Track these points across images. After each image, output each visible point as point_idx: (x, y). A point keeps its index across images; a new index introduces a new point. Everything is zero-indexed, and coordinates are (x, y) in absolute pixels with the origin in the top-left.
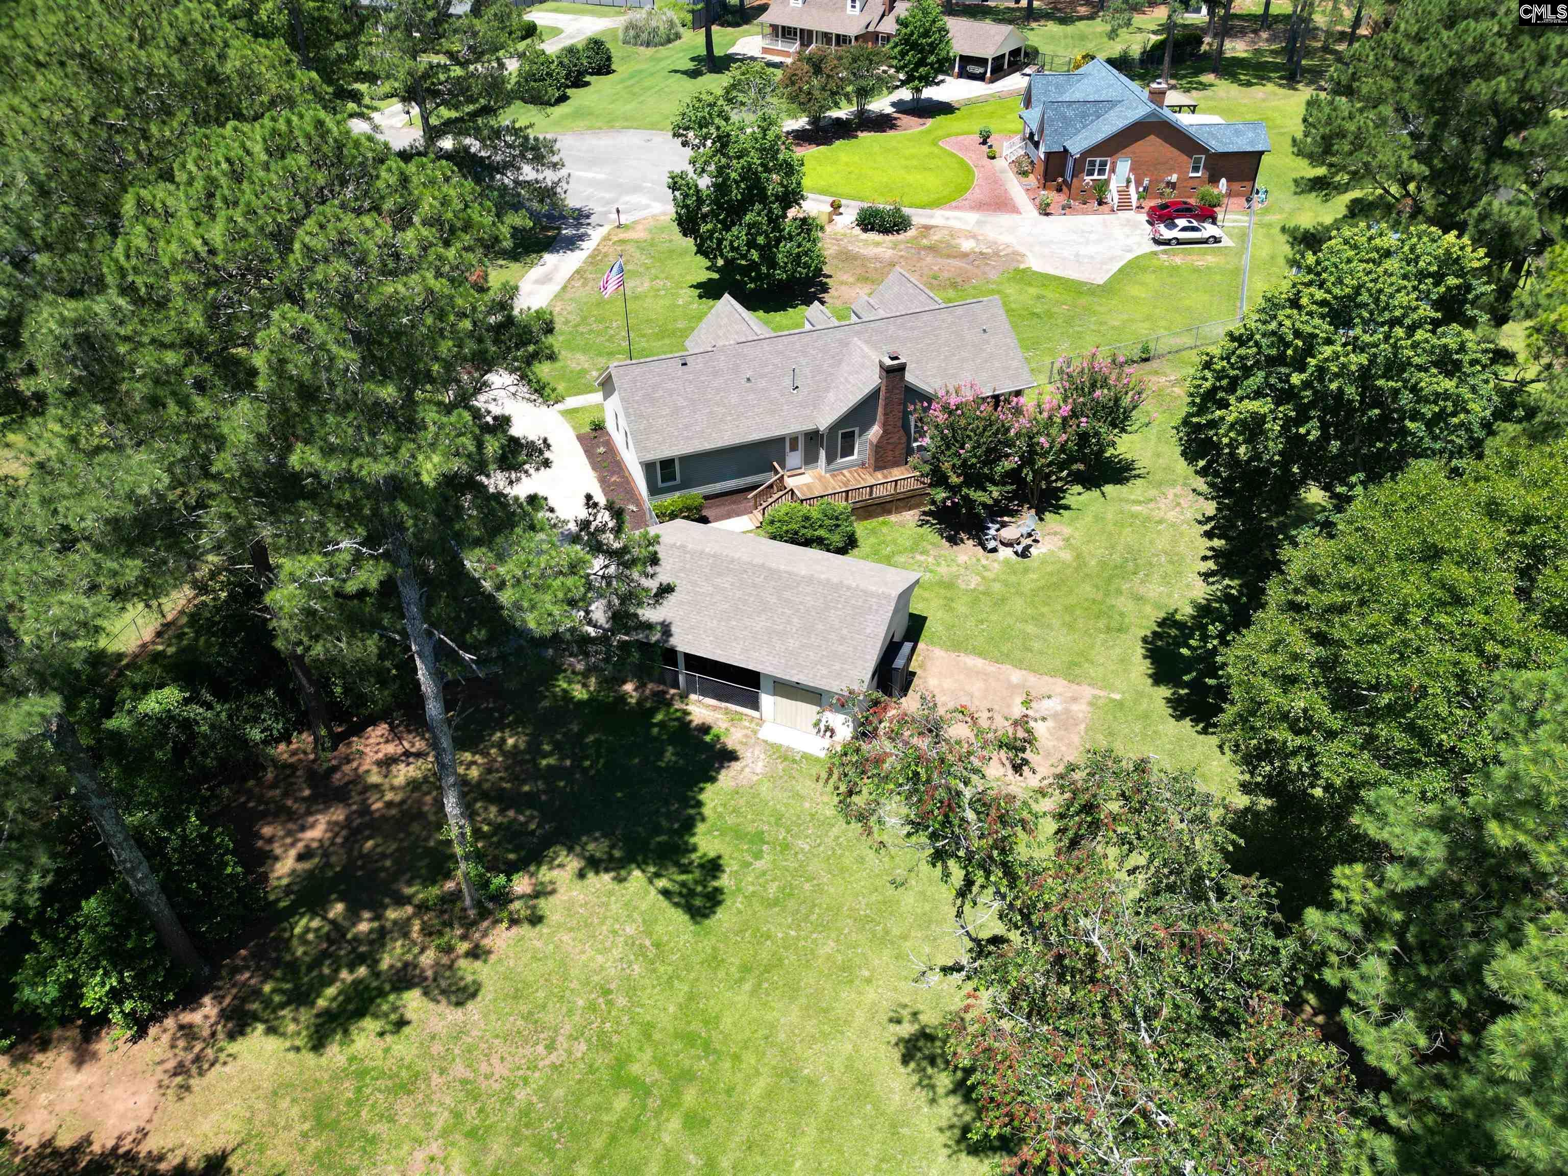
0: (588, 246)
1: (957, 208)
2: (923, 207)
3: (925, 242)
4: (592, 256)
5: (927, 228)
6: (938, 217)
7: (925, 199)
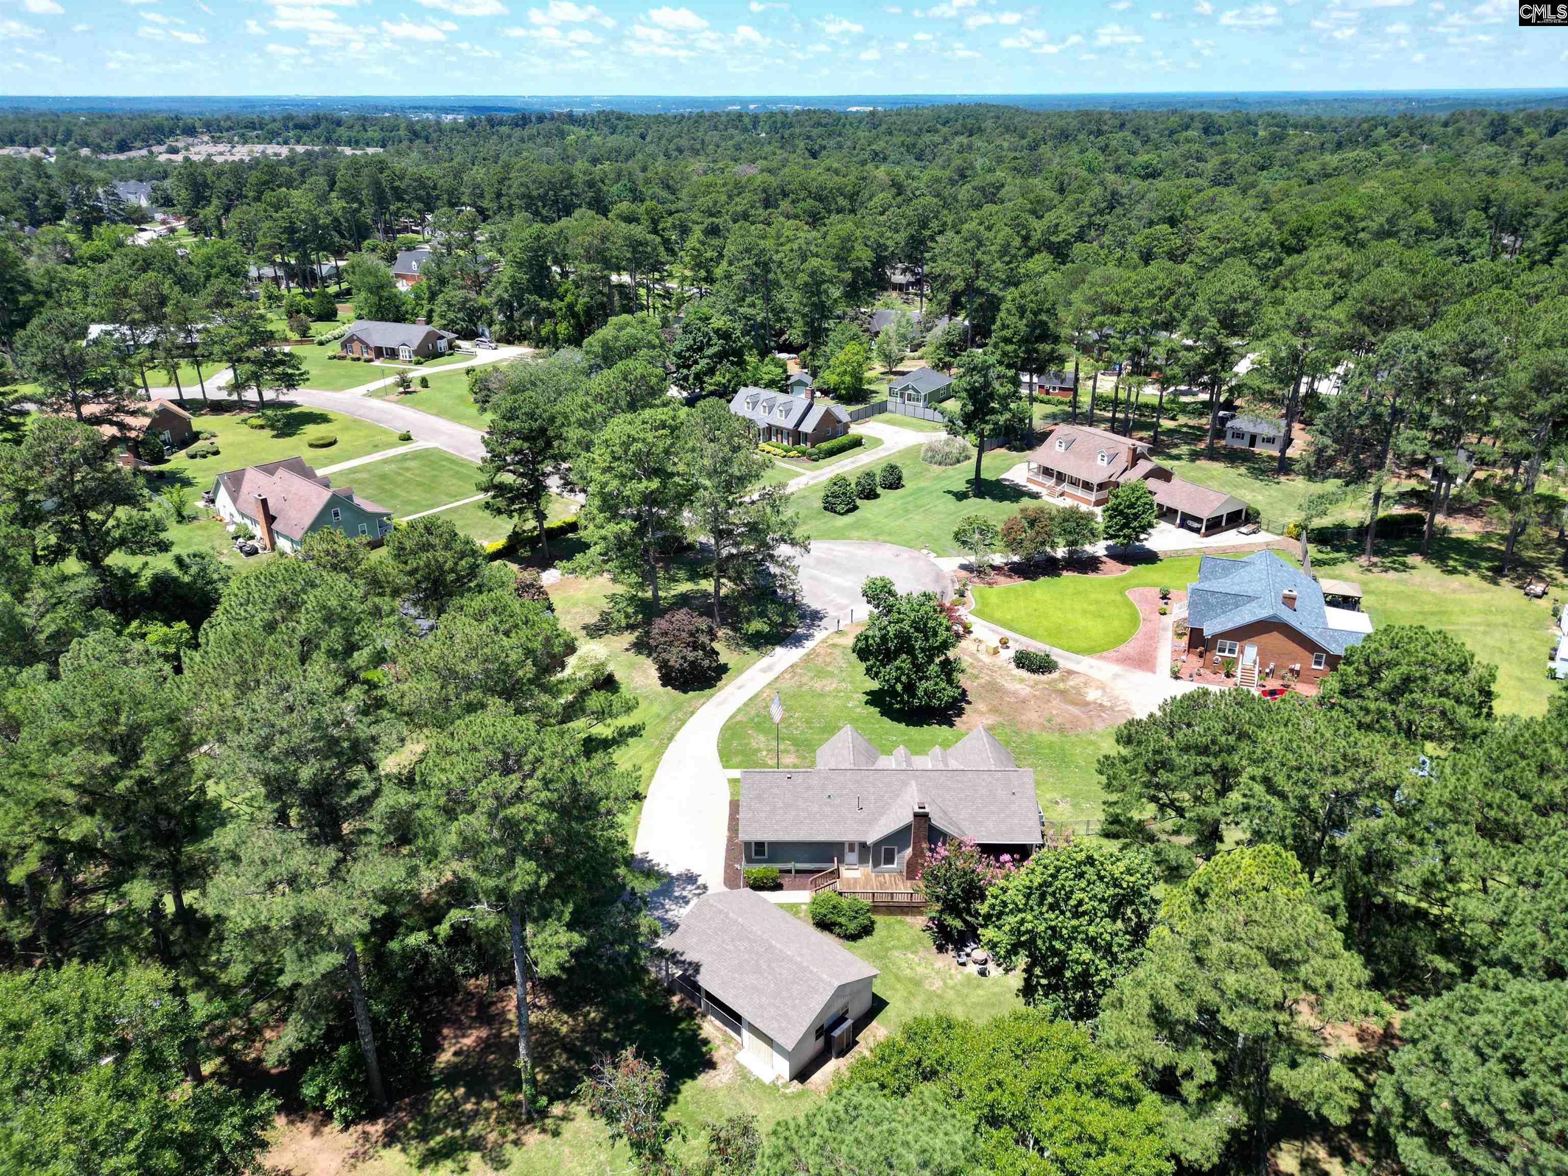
0: (809, 645)
1: (1104, 658)
2: (1078, 653)
3: (1061, 686)
4: (808, 655)
5: (1070, 672)
6: (1085, 665)
7: (1084, 644)
